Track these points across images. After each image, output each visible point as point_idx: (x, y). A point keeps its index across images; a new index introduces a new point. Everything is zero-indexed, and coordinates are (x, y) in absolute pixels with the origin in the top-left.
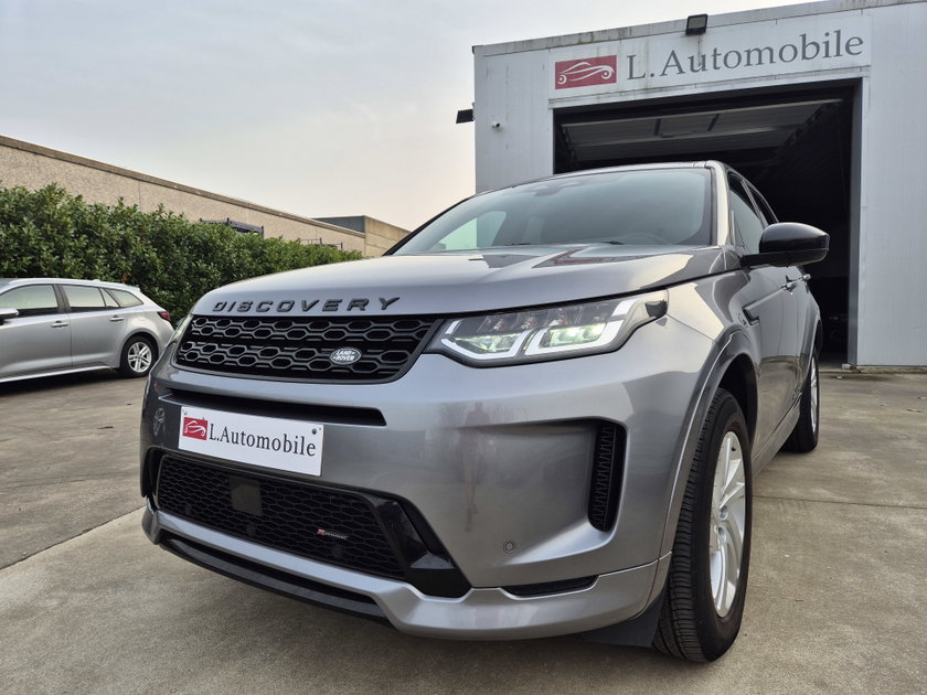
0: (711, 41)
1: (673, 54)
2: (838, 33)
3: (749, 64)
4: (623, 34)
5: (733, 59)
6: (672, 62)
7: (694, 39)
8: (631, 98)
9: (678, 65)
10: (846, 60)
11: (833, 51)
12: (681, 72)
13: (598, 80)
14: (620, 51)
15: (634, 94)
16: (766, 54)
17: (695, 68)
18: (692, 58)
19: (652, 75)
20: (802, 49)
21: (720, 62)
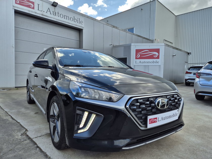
0: (57, 9)
1: (49, 8)
2: (79, 19)
3: (65, 18)
5: (62, 16)
6: (49, 10)
7: (53, 7)
8: (38, 15)
9: (50, 12)
12: (51, 14)
14: (35, 1)
15: (40, 15)
16: (68, 17)
17: (54, 14)
18: (53, 12)
19: (44, 12)
20: (74, 19)
21: (59, 16)
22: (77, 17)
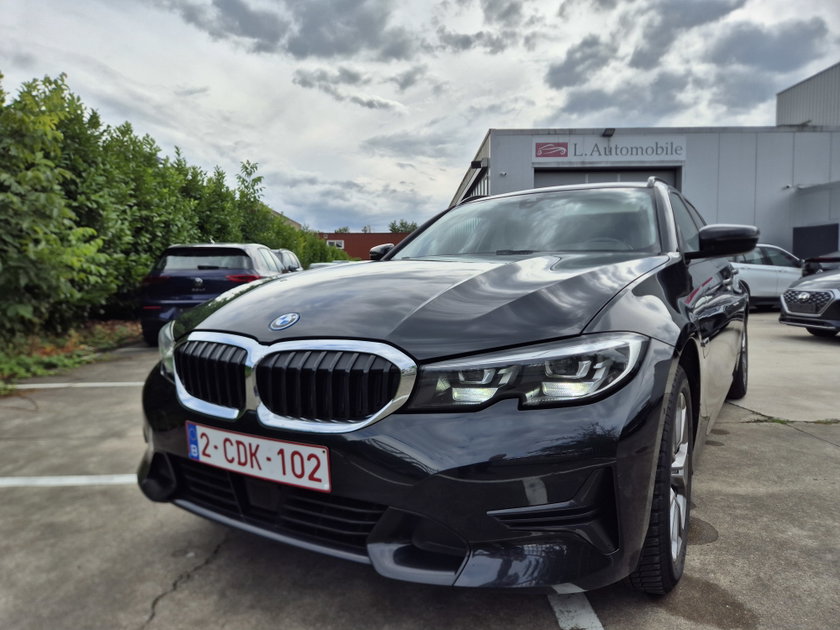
0: (615, 141)
1: (596, 145)
2: (672, 144)
3: (631, 154)
4: (571, 132)
5: (624, 151)
6: (595, 149)
7: (606, 139)
8: (575, 166)
9: (599, 151)
10: (675, 157)
11: (669, 151)
12: (600, 154)
13: (558, 154)
14: (571, 141)
15: (577, 164)
16: (640, 150)
17: (607, 154)
18: (605, 149)
19: (586, 155)
20: (656, 149)
21: (618, 152)
22: (663, 141)
